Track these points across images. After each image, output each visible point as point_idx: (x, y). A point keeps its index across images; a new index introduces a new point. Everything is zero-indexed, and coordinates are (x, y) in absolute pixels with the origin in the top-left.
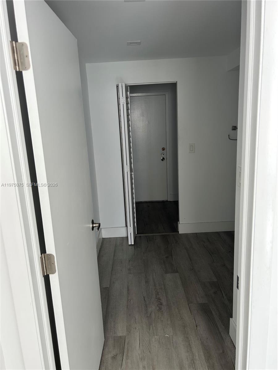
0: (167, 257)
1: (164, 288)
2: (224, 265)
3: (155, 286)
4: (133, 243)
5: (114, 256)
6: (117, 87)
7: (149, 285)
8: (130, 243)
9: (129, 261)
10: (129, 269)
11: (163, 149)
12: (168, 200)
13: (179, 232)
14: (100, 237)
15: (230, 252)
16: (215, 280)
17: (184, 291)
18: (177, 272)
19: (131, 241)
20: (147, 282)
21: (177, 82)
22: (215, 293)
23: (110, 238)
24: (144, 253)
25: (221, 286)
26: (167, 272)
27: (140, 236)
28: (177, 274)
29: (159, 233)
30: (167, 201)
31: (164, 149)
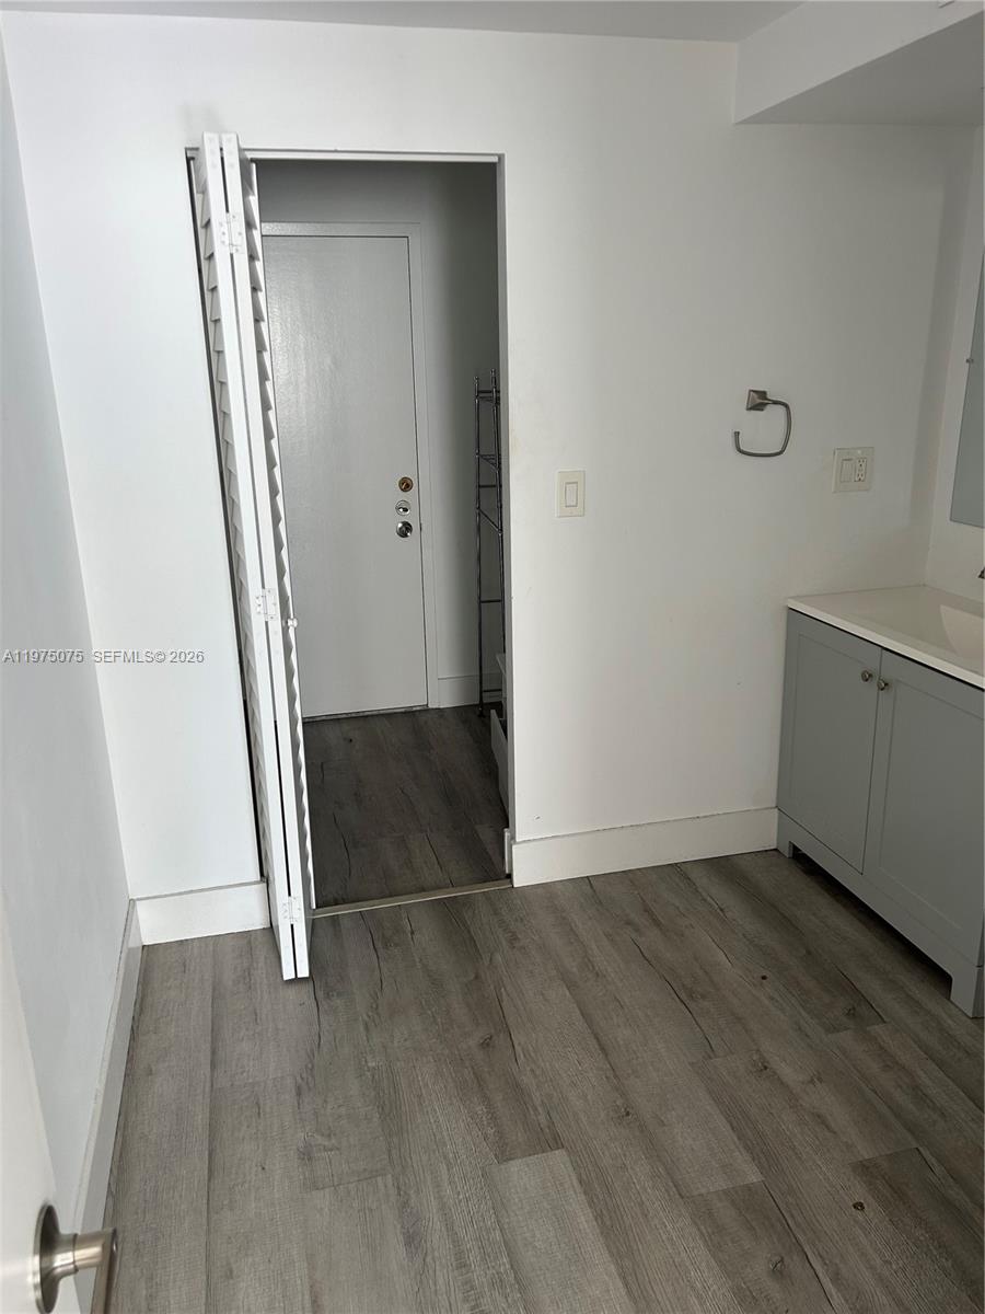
0: (486, 1044)
1: (512, 1278)
2: (766, 1068)
3: (462, 1265)
4: (304, 972)
5: (213, 1065)
6: (188, 160)
7: (429, 1259)
8: (288, 974)
9: (299, 1093)
10: (306, 1155)
11: (406, 485)
12: (430, 706)
13: (509, 876)
14: (133, 943)
15: (764, 978)
16: (753, 1176)
17: (620, 1284)
18: (556, 1143)
19: (295, 960)
20: (413, 1240)
21: (501, 157)
22: (778, 1271)
23: (181, 942)
24: (367, 1028)
25: (792, 1216)
26: (504, 1154)
27: (335, 920)
28: (559, 1158)
29: (422, 890)
30: (426, 710)
31: (408, 486)
